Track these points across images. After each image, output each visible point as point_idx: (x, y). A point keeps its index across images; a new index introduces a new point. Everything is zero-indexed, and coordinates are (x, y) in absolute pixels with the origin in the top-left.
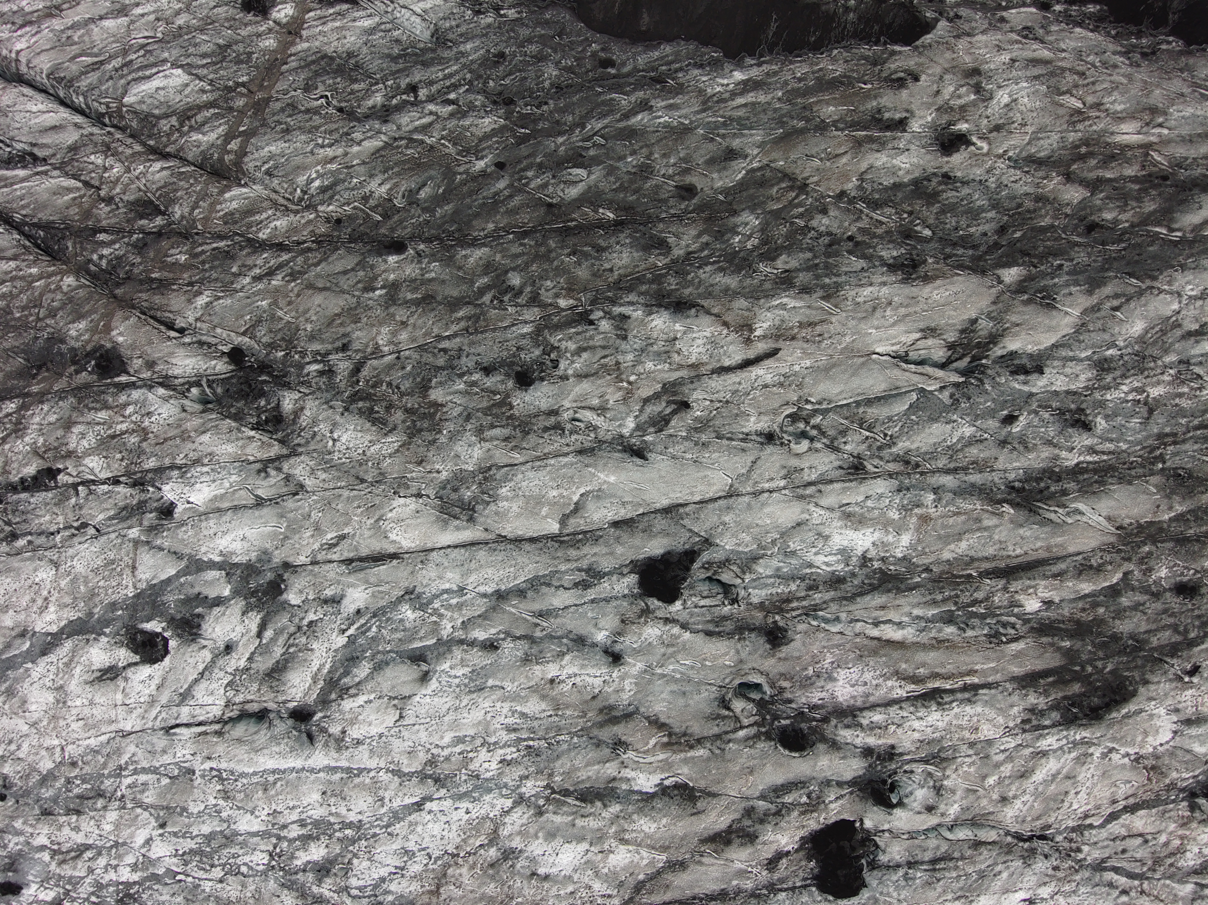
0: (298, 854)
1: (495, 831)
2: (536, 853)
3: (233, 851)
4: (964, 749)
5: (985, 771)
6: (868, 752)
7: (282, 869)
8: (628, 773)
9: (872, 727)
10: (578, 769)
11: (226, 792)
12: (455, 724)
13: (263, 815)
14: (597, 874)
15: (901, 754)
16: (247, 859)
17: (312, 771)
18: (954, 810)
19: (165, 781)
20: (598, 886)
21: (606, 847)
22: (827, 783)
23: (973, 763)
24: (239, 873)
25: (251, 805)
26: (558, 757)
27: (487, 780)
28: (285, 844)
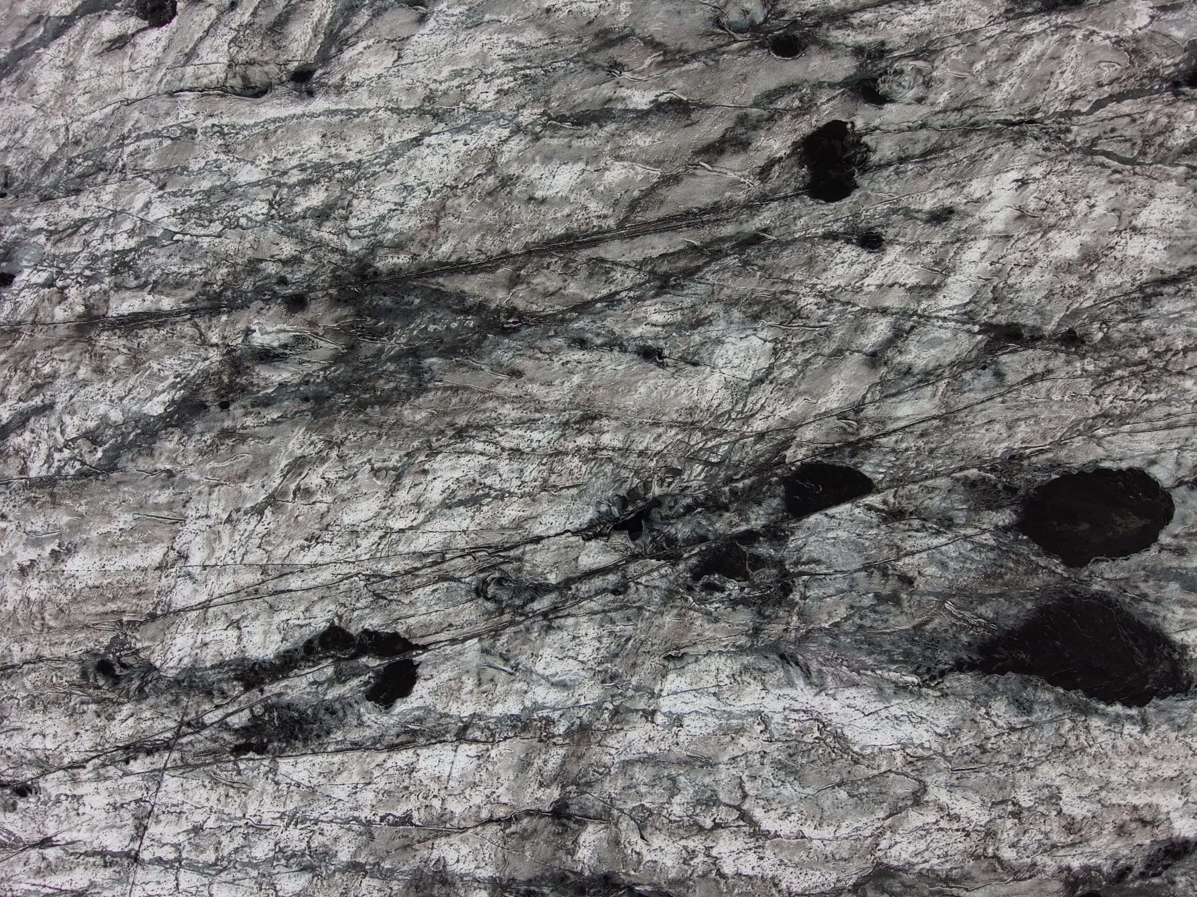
0: (298, 200)
1: (493, 160)
2: (533, 177)
3: (232, 204)
4: (952, 41)
5: (972, 57)
6: (858, 51)
7: (281, 218)
8: (624, 92)
9: (863, 26)
10: (575, 93)
11: (226, 146)
12: (453, 59)
13: (263, 163)
14: (592, 193)
15: (891, 51)
16: (246, 210)
17: (312, 115)
18: (943, 98)
19: (167, 143)
20: (593, 206)
21: (602, 165)
22: (820, 85)
23: (961, 51)
24: (238, 226)
25: (251, 155)
26: (554, 83)
27: (484, 112)
28: (285, 190)
